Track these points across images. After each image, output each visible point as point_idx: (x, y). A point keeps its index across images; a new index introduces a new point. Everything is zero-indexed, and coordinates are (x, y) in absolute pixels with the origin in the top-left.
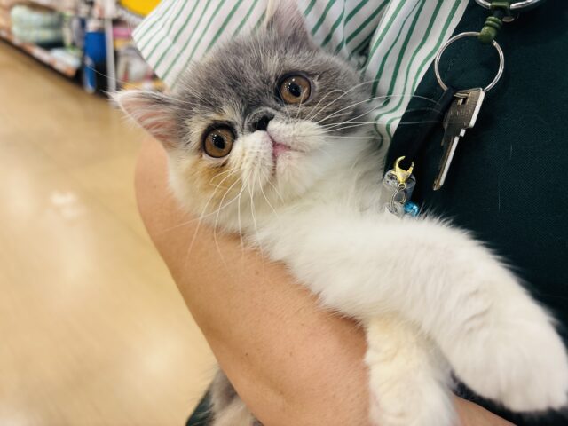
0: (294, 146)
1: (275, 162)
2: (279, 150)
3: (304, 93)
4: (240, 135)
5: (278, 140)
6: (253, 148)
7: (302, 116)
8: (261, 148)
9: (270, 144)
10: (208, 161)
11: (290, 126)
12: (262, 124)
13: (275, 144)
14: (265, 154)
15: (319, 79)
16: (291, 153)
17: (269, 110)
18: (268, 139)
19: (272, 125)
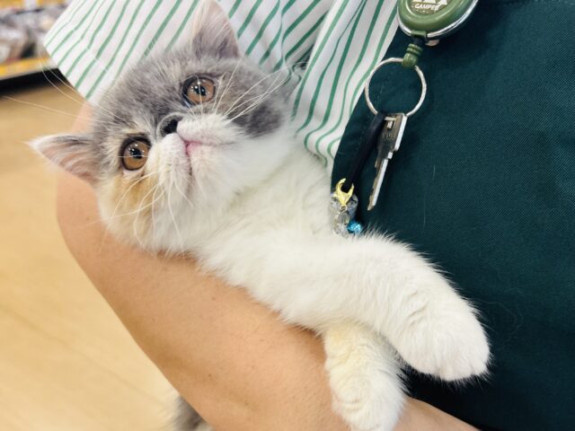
0: (205, 140)
1: (189, 160)
2: (191, 147)
3: (209, 94)
4: (153, 142)
5: (187, 138)
6: (166, 150)
7: (206, 111)
8: (173, 149)
9: (182, 144)
11: (197, 122)
12: (171, 128)
13: (187, 143)
14: (178, 153)
16: (203, 148)
17: (178, 114)
18: (179, 139)
19: (181, 126)
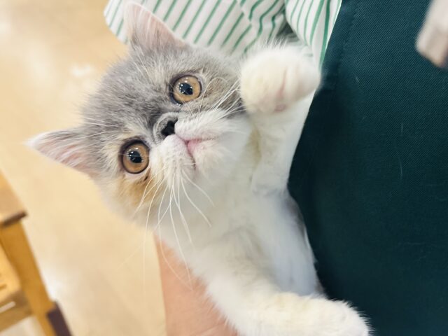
0: (203, 137)
1: (192, 157)
2: (191, 145)
3: (196, 89)
4: (152, 145)
6: (168, 154)
8: (175, 151)
9: (182, 144)
10: (131, 179)
11: (197, 120)
12: (169, 130)
13: (187, 143)
14: (181, 154)
15: (204, 71)
16: (204, 143)
17: (171, 114)
19: (178, 127)
